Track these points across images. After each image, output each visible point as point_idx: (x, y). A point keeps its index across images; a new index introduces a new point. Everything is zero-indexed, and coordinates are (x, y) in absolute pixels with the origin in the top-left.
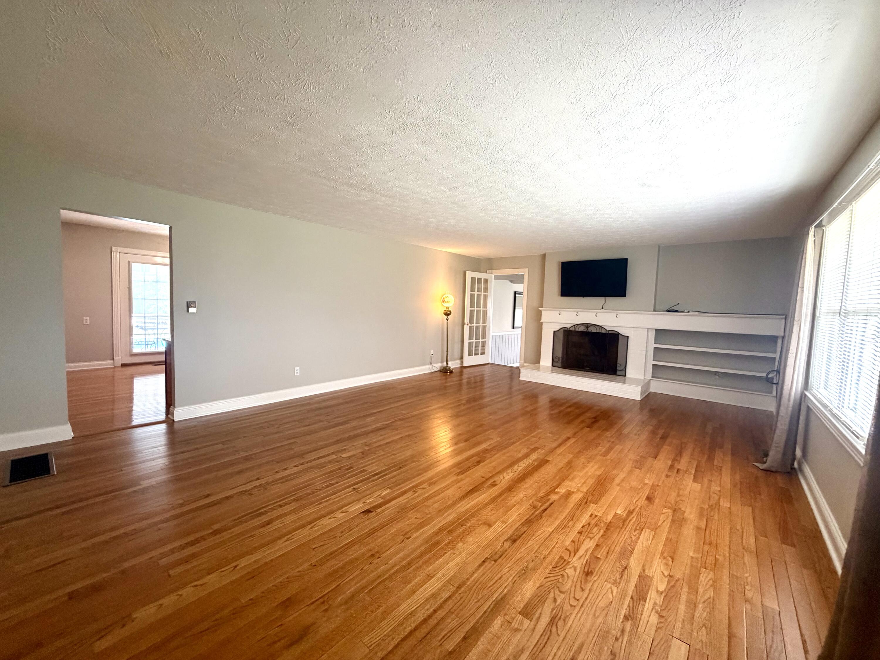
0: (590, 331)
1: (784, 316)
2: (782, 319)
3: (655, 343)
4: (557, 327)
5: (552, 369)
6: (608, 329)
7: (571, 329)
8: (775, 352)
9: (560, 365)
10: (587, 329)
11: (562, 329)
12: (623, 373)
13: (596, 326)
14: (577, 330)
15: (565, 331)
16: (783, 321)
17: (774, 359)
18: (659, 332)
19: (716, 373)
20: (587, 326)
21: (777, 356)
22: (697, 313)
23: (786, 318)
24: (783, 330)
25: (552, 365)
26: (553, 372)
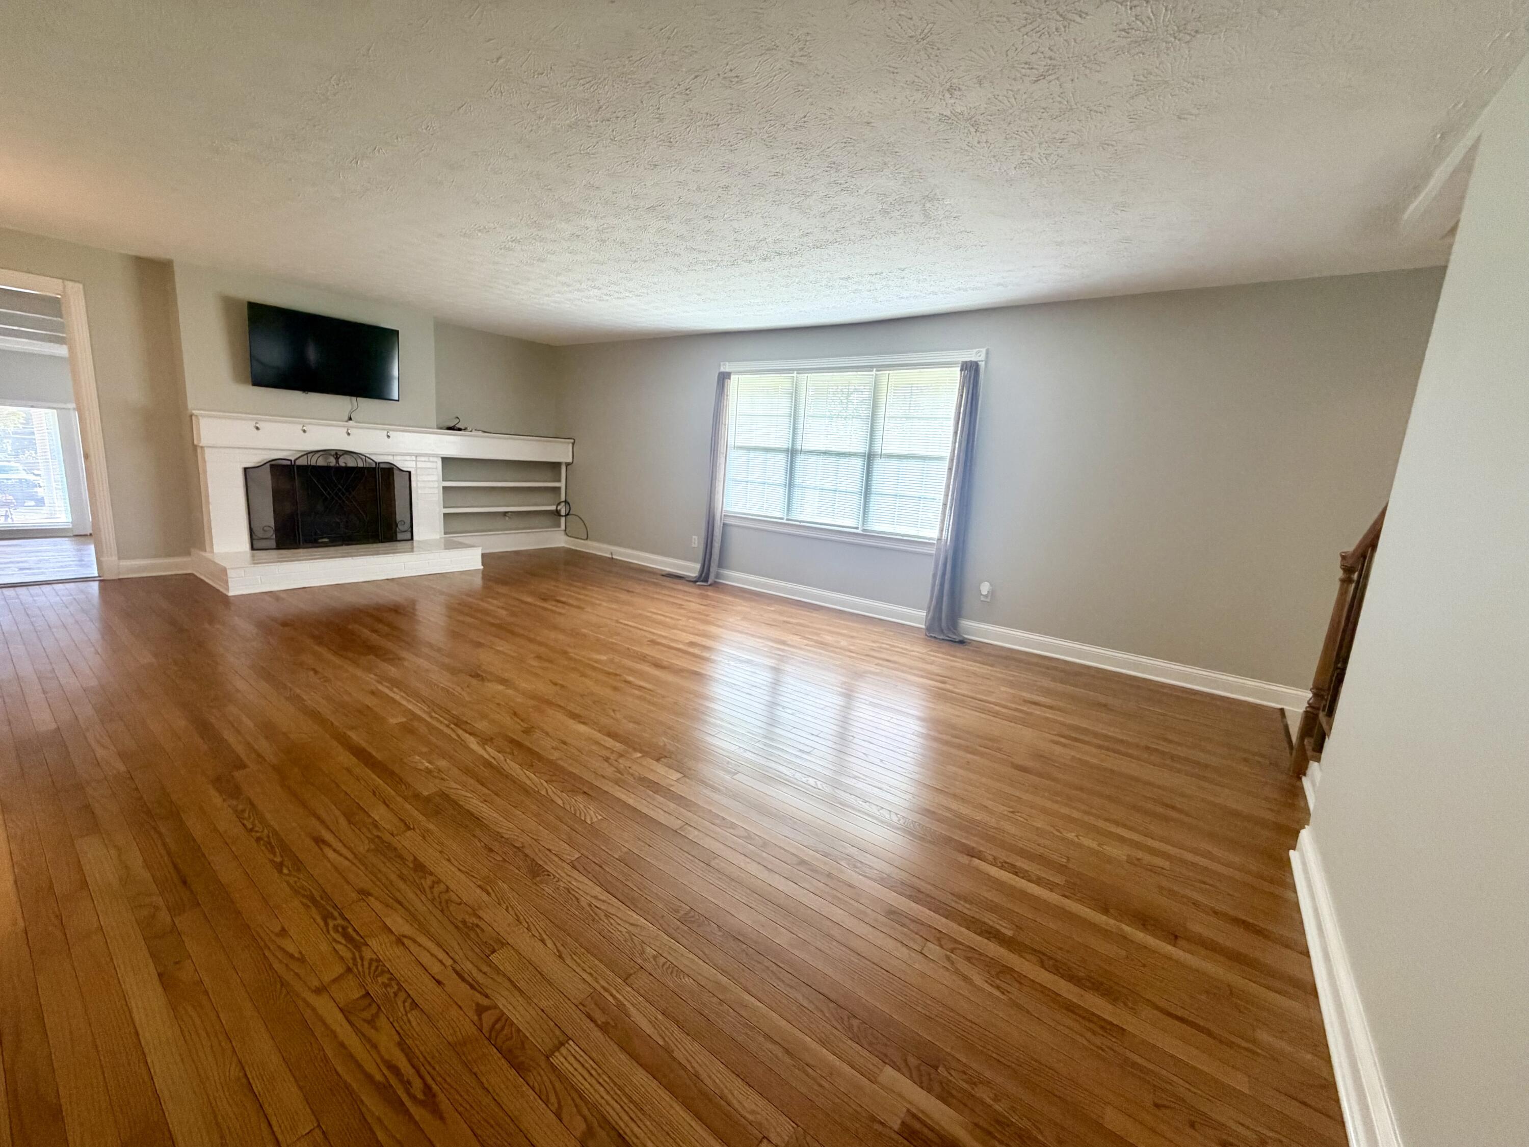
0: (343, 465)
1: (572, 441)
2: (569, 443)
3: (443, 481)
4: (253, 459)
5: (253, 556)
6: (378, 459)
7: (299, 463)
8: (559, 481)
9: (273, 544)
10: (337, 462)
11: (268, 464)
12: (408, 536)
13: (355, 456)
14: (313, 463)
15: (272, 466)
16: (571, 445)
17: (559, 488)
18: (447, 461)
19: (505, 514)
20: (338, 454)
21: (562, 484)
22: (480, 433)
23: (573, 444)
24: (571, 456)
25: (253, 548)
26: (255, 561)
